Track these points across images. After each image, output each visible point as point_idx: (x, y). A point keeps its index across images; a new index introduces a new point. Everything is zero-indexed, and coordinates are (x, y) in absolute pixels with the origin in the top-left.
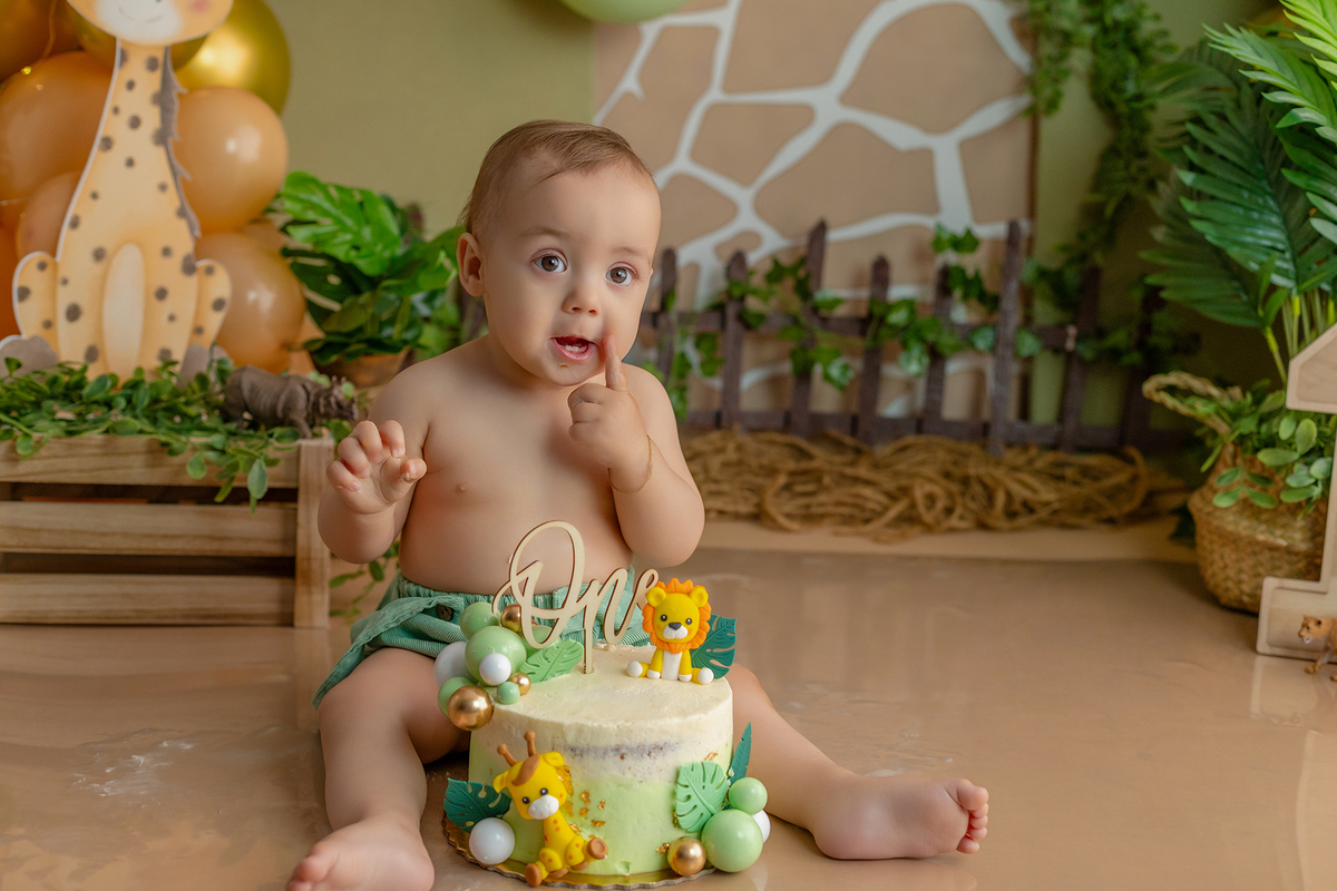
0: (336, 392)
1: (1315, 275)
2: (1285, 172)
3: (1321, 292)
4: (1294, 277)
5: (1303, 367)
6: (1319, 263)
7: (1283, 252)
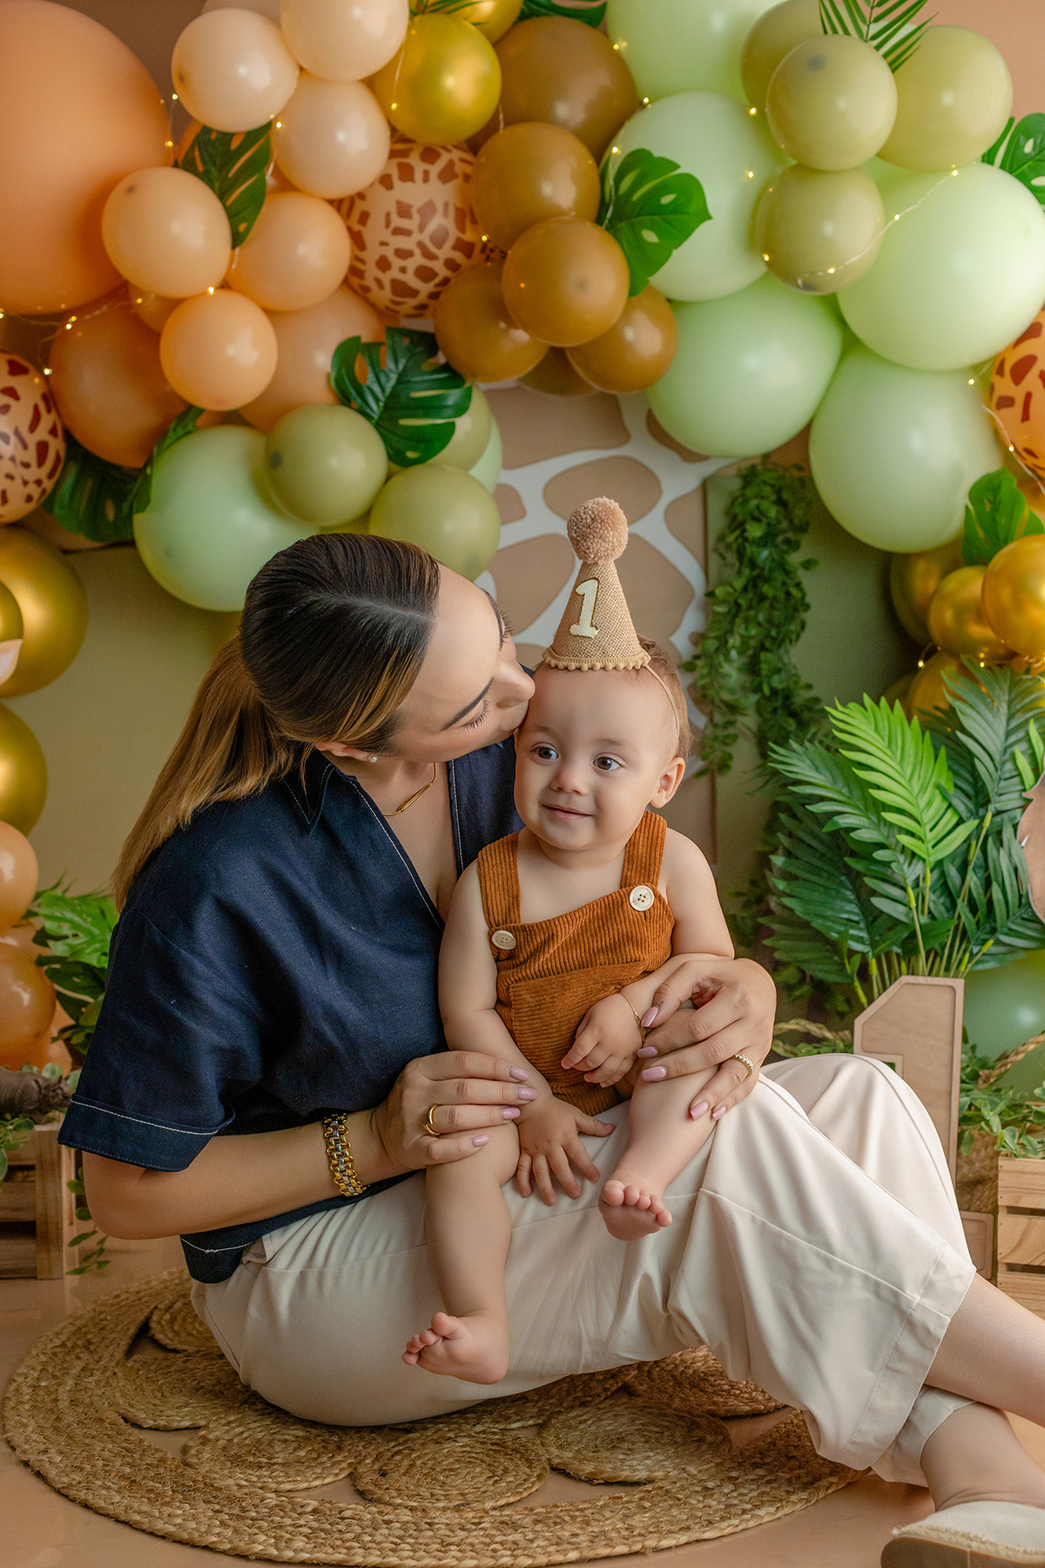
0: (62, 1085)
1: (884, 941)
2: (847, 859)
3: (898, 955)
4: (868, 942)
5: (864, 1024)
6: (890, 929)
7: (858, 922)
